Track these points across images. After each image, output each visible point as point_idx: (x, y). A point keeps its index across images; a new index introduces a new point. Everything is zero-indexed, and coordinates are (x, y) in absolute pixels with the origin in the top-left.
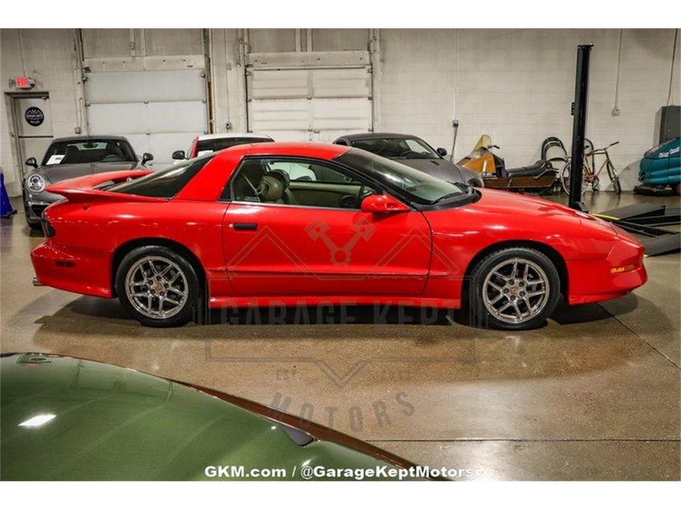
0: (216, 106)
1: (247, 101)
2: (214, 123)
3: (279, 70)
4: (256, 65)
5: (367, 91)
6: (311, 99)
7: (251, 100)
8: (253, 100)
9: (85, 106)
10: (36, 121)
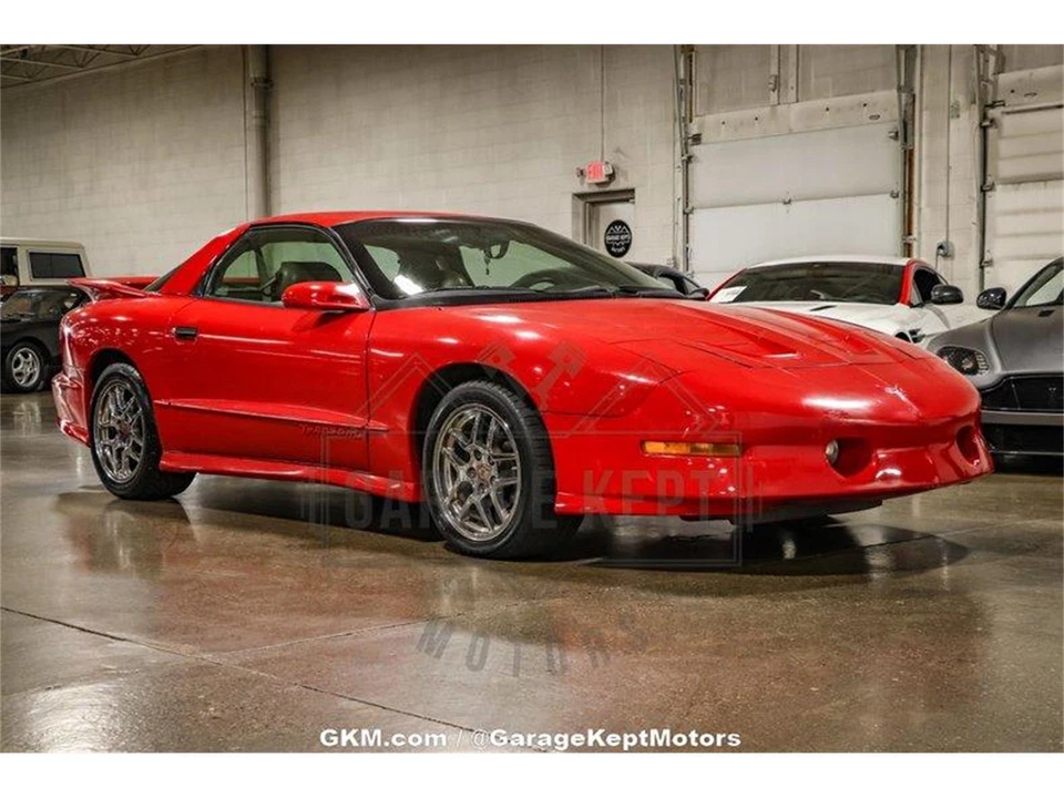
0: (923, 204)
1: (984, 189)
2: (915, 245)
3: (1060, 106)
4: (1011, 99)
7: (992, 188)
8: (997, 187)
9: (684, 213)
10: (619, 247)
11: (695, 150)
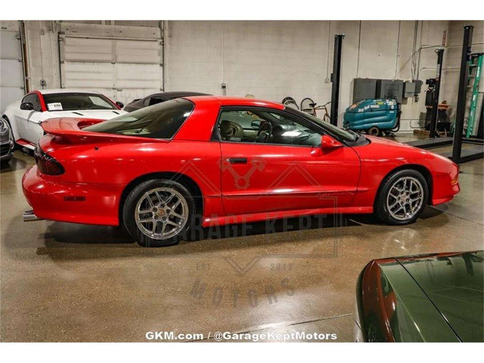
0: (31, 65)
1: (60, 62)
2: (29, 80)
3: (88, 38)
4: (67, 32)
5: (159, 59)
6: (115, 63)
7: (63, 62)
8: (65, 62)
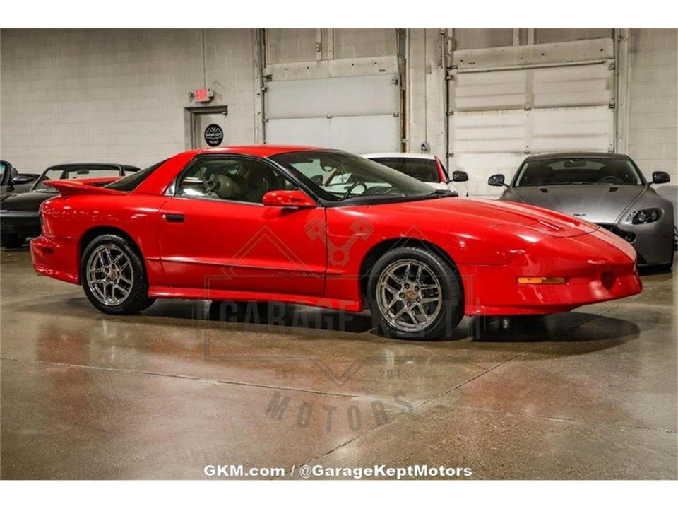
0: (411, 121)
1: (448, 114)
2: (407, 144)
3: (489, 71)
4: (461, 65)
5: (607, 96)
6: (530, 109)
7: (452, 113)
8: (455, 113)
9: (263, 122)
10: (216, 140)
11: (269, 84)
